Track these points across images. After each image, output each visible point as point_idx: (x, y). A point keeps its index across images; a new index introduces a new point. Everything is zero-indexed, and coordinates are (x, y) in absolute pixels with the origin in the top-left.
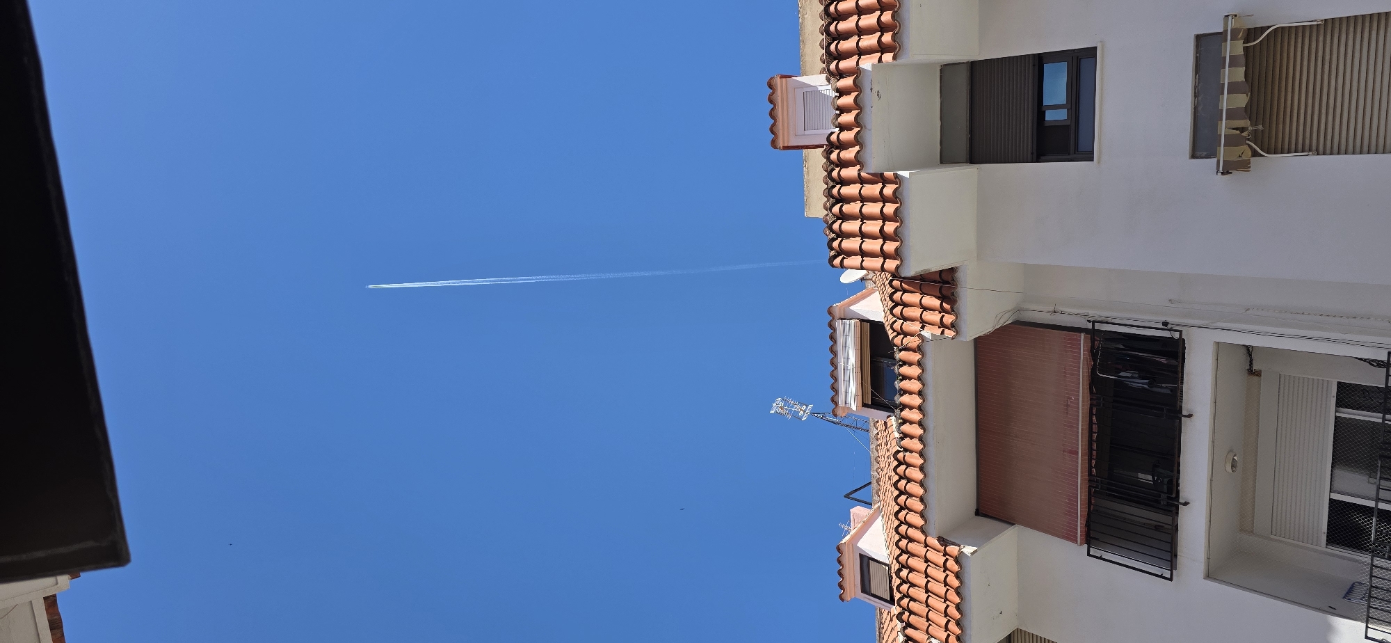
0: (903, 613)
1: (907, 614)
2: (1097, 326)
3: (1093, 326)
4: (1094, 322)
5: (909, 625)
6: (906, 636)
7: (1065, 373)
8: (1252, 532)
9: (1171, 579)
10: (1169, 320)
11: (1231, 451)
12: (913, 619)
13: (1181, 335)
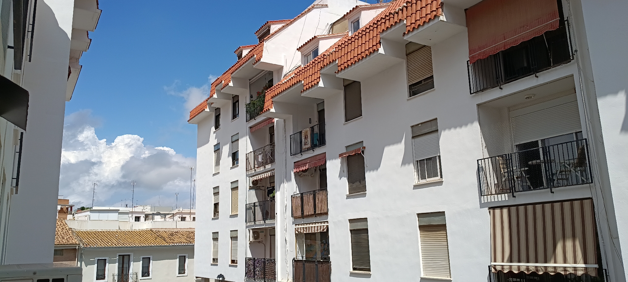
0: (410, 3)
1: (410, 5)
2: (566, 22)
3: (566, 21)
4: (567, 20)
5: (407, 7)
6: (403, 9)
7: (538, 19)
8: (510, 111)
9: (471, 94)
10: (578, 52)
11: (535, 95)
12: (409, 8)
13: (572, 60)
